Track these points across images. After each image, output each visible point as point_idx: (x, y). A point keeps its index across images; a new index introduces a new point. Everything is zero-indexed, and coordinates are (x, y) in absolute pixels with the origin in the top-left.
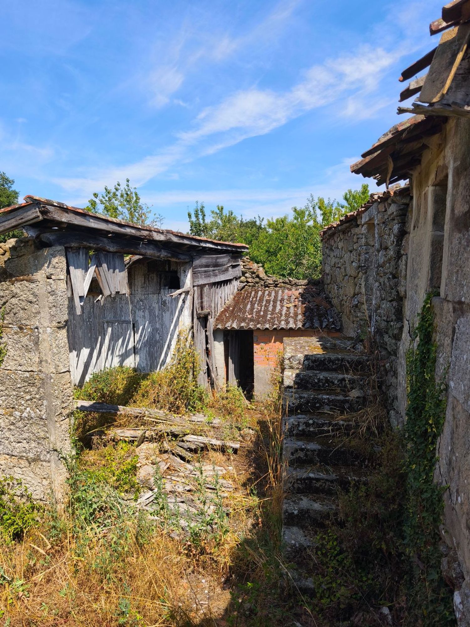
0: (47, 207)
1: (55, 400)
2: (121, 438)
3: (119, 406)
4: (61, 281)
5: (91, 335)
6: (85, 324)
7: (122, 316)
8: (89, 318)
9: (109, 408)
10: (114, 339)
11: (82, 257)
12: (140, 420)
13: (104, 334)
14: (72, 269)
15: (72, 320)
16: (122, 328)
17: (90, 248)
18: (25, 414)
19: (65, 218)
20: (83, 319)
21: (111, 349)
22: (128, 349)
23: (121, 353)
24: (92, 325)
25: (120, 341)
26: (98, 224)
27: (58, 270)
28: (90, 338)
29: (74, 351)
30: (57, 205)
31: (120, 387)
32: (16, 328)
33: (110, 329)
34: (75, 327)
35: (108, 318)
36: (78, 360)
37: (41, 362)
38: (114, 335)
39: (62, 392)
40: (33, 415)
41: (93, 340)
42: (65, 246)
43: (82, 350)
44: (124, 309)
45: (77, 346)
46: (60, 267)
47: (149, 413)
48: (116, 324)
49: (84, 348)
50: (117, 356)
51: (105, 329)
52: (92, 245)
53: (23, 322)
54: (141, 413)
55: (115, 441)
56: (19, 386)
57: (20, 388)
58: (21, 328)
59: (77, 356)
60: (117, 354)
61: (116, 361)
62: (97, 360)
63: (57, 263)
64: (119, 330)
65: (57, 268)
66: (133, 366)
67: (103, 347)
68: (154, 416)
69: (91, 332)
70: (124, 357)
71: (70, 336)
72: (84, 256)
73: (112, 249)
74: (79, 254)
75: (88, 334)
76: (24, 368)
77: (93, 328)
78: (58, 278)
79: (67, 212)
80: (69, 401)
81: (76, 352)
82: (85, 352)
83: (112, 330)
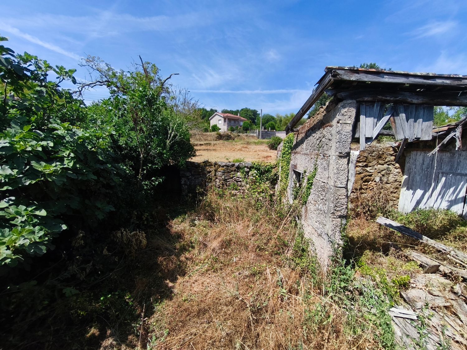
0: (338, 71)
1: (331, 203)
2: (414, 259)
3: (423, 236)
4: (347, 125)
5: (426, 181)
6: (423, 172)
7: (459, 169)
8: (428, 168)
9: (412, 234)
10: (446, 187)
11: (376, 108)
12: (442, 255)
13: (438, 182)
14: (362, 117)
15: (414, 169)
16: (456, 180)
17: (388, 102)
18: (319, 207)
19: (354, 77)
20: (423, 169)
21: (442, 194)
22: (458, 198)
23: (450, 200)
24: (429, 174)
25: (452, 190)
26: (394, 79)
27: (346, 117)
28: (425, 183)
29: (411, 190)
30: (347, 68)
31: (437, 224)
32: (322, 156)
33: (444, 179)
34: (415, 173)
35: (444, 170)
36: (413, 197)
37: (329, 177)
38: (447, 184)
39: (337, 200)
40: (322, 209)
41: (427, 185)
42: (358, 100)
43: (417, 191)
44: (461, 164)
45: (413, 187)
46: (348, 115)
47: (455, 254)
48: (451, 175)
49: (419, 190)
50: (446, 201)
51: (440, 178)
52: (388, 98)
53: (325, 152)
54: (445, 250)
55: (408, 259)
56: (319, 190)
57: (319, 191)
58: (324, 156)
59: (413, 194)
60: (447, 199)
61: (444, 205)
62: (428, 200)
63: (346, 112)
64: (453, 181)
65: (345, 116)
66: (460, 212)
67: (435, 191)
68: (461, 259)
69: (427, 178)
70: (453, 203)
71: (410, 179)
72: (379, 108)
73: (415, 101)
74: (373, 106)
75: (424, 180)
76: (322, 180)
77: (428, 176)
78: (344, 122)
79: (358, 73)
80: (342, 208)
81: (413, 191)
82: (419, 192)
83: (445, 180)
